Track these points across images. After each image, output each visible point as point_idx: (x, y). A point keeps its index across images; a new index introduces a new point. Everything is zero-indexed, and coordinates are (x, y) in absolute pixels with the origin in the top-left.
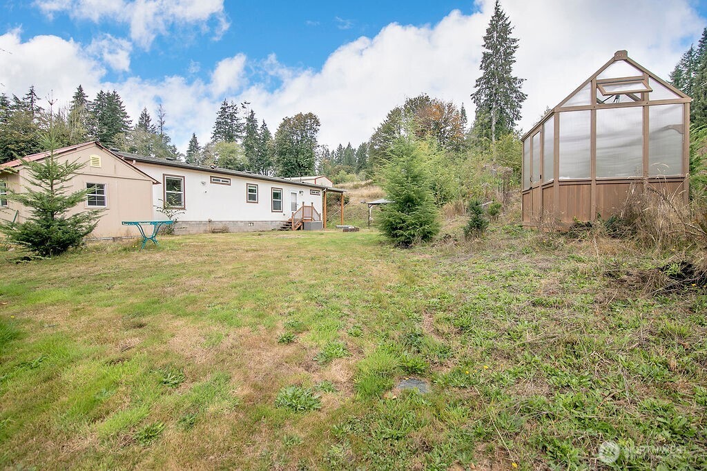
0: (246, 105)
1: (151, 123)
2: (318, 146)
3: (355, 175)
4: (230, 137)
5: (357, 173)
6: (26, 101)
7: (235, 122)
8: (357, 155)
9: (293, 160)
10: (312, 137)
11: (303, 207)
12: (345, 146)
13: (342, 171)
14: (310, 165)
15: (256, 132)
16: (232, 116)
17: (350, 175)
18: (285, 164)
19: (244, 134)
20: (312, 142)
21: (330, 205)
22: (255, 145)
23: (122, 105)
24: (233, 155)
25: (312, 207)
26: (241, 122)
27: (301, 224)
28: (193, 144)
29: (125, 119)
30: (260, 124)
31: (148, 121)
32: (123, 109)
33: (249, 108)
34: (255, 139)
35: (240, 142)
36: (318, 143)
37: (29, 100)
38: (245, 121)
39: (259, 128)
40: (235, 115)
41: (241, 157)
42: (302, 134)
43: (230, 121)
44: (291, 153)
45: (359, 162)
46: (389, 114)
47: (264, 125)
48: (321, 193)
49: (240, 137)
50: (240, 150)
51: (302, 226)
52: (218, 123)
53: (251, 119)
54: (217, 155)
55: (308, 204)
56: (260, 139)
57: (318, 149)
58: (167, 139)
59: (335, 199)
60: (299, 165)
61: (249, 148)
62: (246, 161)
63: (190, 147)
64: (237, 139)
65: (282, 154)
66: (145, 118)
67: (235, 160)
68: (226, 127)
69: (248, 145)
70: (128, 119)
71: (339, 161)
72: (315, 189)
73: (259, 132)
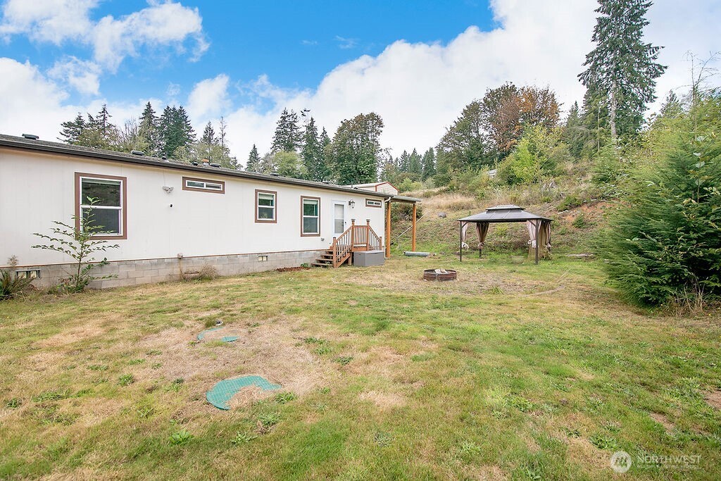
0: (305, 113)
1: (214, 137)
2: (381, 150)
3: (421, 183)
4: (290, 147)
5: (424, 180)
6: (99, 119)
7: (295, 131)
8: (423, 161)
9: (353, 167)
10: (374, 140)
11: (353, 227)
12: (410, 152)
13: (407, 179)
14: (372, 172)
15: (315, 141)
16: (292, 125)
17: (416, 183)
18: (344, 172)
19: (304, 143)
20: (374, 147)
21: (396, 220)
22: (314, 154)
23: (188, 120)
24: (292, 165)
25: (368, 227)
26: (300, 130)
27: (348, 255)
28: (253, 155)
29: (190, 134)
30: (320, 132)
31: (212, 134)
32: (188, 123)
33: (309, 116)
34: (315, 148)
35: (299, 151)
36: (381, 147)
37: (102, 118)
38: (304, 129)
39: (319, 136)
40: (295, 124)
41: (300, 167)
42: (362, 138)
43: (289, 130)
44: (350, 159)
45: (426, 168)
46: (464, 110)
47: (325, 132)
48: (383, 204)
49: (299, 146)
50: (299, 160)
51: (351, 259)
52: (278, 133)
53: (311, 127)
54: (276, 165)
55: (360, 222)
56: (320, 147)
57: (380, 153)
58: (227, 150)
59: (402, 212)
60: (359, 172)
61: (308, 157)
62: (305, 171)
63: (250, 159)
64: (296, 149)
65: (340, 160)
66: (209, 131)
67: (294, 169)
68: (285, 137)
69: (306, 154)
70: (193, 133)
71: (404, 169)
72: (373, 199)
73: (319, 140)
